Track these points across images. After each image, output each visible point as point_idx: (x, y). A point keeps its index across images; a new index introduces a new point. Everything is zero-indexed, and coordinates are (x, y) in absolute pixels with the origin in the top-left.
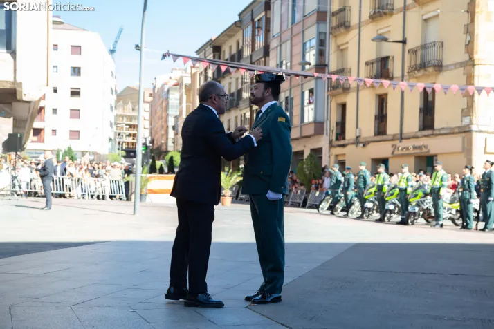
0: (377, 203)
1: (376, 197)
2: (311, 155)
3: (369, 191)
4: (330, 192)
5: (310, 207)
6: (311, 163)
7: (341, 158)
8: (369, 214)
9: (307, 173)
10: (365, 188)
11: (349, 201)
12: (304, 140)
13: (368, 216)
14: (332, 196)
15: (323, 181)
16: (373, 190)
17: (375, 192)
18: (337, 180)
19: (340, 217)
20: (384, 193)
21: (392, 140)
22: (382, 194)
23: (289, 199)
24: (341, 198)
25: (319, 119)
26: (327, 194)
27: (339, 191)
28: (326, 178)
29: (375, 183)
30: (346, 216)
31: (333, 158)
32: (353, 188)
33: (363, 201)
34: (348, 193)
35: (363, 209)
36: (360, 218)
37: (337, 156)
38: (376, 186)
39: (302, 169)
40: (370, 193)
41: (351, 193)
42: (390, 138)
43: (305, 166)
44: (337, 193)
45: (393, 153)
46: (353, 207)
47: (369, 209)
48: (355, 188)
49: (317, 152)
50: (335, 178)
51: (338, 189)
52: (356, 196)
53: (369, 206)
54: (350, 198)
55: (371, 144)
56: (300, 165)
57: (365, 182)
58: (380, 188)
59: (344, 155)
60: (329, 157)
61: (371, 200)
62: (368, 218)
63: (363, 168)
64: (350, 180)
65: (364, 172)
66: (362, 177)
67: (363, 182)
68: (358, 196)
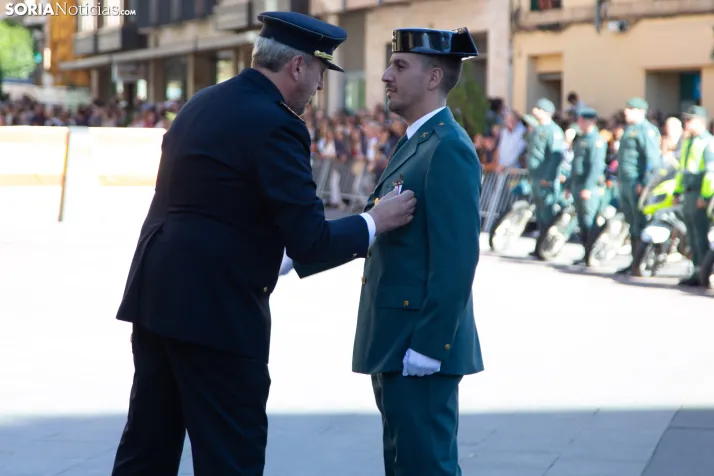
0: (683, 227)
1: (679, 208)
3: (657, 192)
4: (527, 188)
7: (546, 67)
8: (657, 264)
10: (641, 178)
11: (589, 220)
12: (430, 6)
13: (653, 269)
14: (536, 200)
15: (497, 142)
16: (670, 187)
17: (676, 194)
18: (547, 149)
19: (563, 268)
21: (712, 11)
22: (700, 202)
24: (563, 207)
26: (519, 194)
27: (557, 185)
28: (505, 134)
29: (676, 165)
30: (582, 266)
31: (522, 67)
32: (602, 178)
33: (637, 222)
34: (587, 194)
35: (639, 248)
36: (628, 274)
37: (534, 59)
38: (678, 177)
40: (662, 198)
41: (596, 194)
42: (706, 4)
44: (552, 190)
46: (604, 238)
47: (658, 248)
48: (608, 175)
50: (542, 145)
51: (553, 176)
52: (614, 203)
53: (656, 241)
54: (591, 208)
55: (645, 24)
57: (642, 160)
58: (694, 182)
59: (558, 56)
60: (511, 61)
61: (665, 217)
62: (653, 275)
63: (637, 115)
64: (593, 153)
65: (642, 128)
66: (633, 143)
67: (635, 161)
68: (621, 204)
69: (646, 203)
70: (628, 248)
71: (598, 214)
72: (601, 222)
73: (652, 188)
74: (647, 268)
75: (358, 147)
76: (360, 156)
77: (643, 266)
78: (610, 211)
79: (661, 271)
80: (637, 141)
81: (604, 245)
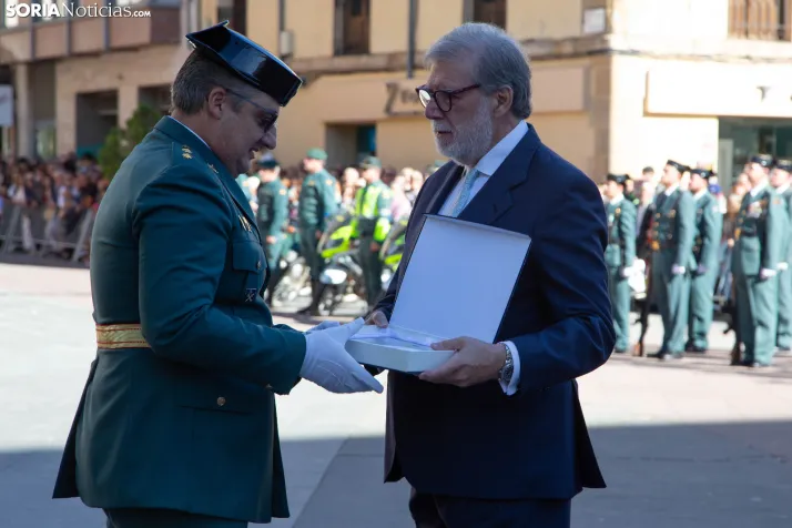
0: (358, 270)
1: (355, 252)
3: (335, 237)
8: (335, 304)
10: (320, 225)
11: (273, 263)
12: (119, 57)
13: (331, 309)
16: (346, 233)
17: (352, 239)
20: (380, 243)
21: (388, 69)
22: (374, 246)
23: (75, 240)
29: (352, 211)
32: (285, 223)
33: (316, 265)
34: (271, 238)
36: (308, 314)
38: (354, 222)
40: (339, 242)
42: (381, 62)
43: (124, 143)
45: (388, 109)
46: (286, 280)
47: (336, 289)
49: (158, 97)
52: (295, 247)
53: (335, 281)
54: (275, 253)
55: (324, 81)
57: (321, 208)
58: (367, 228)
61: (342, 260)
62: (331, 315)
63: (316, 166)
64: (277, 200)
65: (320, 177)
66: (312, 192)
67: (313, 208)
68: (302, 248)
69: (324, 248)
70: (308, 290)
71: (281, 258)
72: (283, 264)
73: (330, 234)
74: (326, 308)
75: (48, 193)
76: (51, 202)
77: (321, 306)
78: (292, 255)
79: (338, 311)
80: (315, 189)
81: (286, 286)
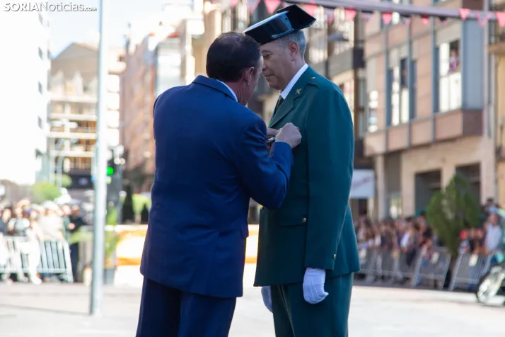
2: (456, 180)
5: (459, 289)
6: (458, 195)
9: (450, 216)
12: (441, 147)
23: (413, 271)
25: (473, 103)
31: (503, 185)
39: (439, 210)
43: (445, 202)
49: (469, 173)
56: (434, 199)
60: (496, 182)
75: (395, 240)
76: (396, 246)
